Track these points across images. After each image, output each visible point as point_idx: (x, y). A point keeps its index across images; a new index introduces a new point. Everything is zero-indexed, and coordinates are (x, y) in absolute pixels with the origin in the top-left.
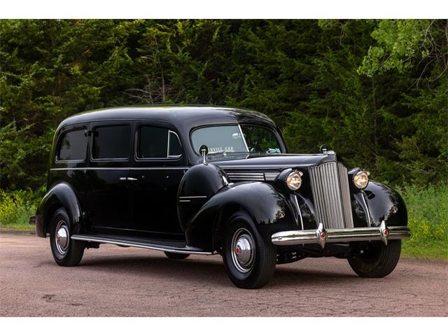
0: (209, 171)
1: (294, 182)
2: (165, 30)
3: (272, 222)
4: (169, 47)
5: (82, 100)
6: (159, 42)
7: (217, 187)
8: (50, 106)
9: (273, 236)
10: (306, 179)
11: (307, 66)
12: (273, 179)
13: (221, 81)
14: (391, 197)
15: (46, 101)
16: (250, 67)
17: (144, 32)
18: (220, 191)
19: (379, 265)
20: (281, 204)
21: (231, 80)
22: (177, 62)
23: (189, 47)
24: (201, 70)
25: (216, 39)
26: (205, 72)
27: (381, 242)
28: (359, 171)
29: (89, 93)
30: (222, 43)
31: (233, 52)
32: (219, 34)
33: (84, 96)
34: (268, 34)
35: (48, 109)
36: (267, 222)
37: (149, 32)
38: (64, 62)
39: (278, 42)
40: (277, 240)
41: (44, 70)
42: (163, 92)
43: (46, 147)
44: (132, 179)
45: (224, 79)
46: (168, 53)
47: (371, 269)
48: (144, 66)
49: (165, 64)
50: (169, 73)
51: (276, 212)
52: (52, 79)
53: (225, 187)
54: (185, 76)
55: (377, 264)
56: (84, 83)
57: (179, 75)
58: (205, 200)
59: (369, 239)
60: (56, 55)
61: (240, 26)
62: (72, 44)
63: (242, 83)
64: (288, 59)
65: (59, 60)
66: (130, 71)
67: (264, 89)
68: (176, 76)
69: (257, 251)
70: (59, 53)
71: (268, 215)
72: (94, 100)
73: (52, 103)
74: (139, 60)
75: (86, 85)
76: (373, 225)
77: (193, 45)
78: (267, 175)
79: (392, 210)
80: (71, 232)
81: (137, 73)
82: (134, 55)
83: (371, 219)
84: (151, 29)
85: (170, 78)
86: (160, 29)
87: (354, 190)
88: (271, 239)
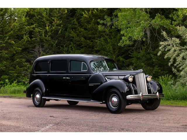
0: (100, 76)
1: (130, 79)
2: (41, 29)
3: (125, 92)
4: (43, 35)
5: (15, 52)
6: (39, 33)
7: (104, 81)
8: (4, 54)
9: (127, 97)
10: (134, 78)
11: (92, 43)
12: (123, 78)
13: (61, 47)
14: (157, 84)
15: (2, 52)
16: (71, 43)
17: (34, 30)
18: (105, 82)
19: (154, 106)
20: (127, 86)
21: (65, 47)
22: (46, 40)
23: (50, 35)
24: (55, 43)
25: (60, 33)
26: (56, 44)
27: (157, 99)
28: (148, 76)
29: (17, 50)
30: (62, 34)
31: (65, 37)
32: (61, 31)
33: (15, 51)
34: (77, 32)
35: (3, 55)
36: (124, 92)
37: (36, 30)
38: (8, 39)
39: (81, 34)
40: (128, 98)
41: (2, 42)
42: (41, 50)
43: (2, 68)
44: (68, 78)
45: (62, 46)
46: (43, 37)
47: (150, 107)
48: (34, 41)
49: (42, 41)
50: (43, 44)
51: (126, 88)
52: (4, 45)
53: (106, 81)
54: (49, 45)
55: (153, 106)
56: (15, 47)
57: (47, 44)
58: (99, 85)
59: (152, 98)
60: (6, 37)
61: (67, 29)
62: (12, 33)
63: (69, 48)
64: (85, 40)
65: (7, 38)
66: (29, 43)
67: (76, 50)
68: (46, 45)
69: (120, 101)
70: (7, 36)
71: (124, 90)
72: (19, 52)
73: (4, 53)
74: (33, 39)
75: (16, 47)
76: (153, 93)
77: (52, 34)
78: (120, 77)
79: (158, 89)
80: (42, 96)
81: (32, 44)
82: (31, 38)
83: (153, 91)
84: (37, 29)
85: (43, 45)
86: (40, 29)
87: (147, 82)
88: (126, 97)
